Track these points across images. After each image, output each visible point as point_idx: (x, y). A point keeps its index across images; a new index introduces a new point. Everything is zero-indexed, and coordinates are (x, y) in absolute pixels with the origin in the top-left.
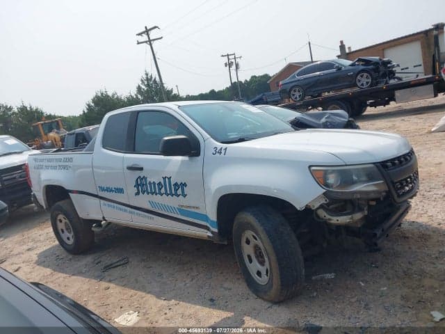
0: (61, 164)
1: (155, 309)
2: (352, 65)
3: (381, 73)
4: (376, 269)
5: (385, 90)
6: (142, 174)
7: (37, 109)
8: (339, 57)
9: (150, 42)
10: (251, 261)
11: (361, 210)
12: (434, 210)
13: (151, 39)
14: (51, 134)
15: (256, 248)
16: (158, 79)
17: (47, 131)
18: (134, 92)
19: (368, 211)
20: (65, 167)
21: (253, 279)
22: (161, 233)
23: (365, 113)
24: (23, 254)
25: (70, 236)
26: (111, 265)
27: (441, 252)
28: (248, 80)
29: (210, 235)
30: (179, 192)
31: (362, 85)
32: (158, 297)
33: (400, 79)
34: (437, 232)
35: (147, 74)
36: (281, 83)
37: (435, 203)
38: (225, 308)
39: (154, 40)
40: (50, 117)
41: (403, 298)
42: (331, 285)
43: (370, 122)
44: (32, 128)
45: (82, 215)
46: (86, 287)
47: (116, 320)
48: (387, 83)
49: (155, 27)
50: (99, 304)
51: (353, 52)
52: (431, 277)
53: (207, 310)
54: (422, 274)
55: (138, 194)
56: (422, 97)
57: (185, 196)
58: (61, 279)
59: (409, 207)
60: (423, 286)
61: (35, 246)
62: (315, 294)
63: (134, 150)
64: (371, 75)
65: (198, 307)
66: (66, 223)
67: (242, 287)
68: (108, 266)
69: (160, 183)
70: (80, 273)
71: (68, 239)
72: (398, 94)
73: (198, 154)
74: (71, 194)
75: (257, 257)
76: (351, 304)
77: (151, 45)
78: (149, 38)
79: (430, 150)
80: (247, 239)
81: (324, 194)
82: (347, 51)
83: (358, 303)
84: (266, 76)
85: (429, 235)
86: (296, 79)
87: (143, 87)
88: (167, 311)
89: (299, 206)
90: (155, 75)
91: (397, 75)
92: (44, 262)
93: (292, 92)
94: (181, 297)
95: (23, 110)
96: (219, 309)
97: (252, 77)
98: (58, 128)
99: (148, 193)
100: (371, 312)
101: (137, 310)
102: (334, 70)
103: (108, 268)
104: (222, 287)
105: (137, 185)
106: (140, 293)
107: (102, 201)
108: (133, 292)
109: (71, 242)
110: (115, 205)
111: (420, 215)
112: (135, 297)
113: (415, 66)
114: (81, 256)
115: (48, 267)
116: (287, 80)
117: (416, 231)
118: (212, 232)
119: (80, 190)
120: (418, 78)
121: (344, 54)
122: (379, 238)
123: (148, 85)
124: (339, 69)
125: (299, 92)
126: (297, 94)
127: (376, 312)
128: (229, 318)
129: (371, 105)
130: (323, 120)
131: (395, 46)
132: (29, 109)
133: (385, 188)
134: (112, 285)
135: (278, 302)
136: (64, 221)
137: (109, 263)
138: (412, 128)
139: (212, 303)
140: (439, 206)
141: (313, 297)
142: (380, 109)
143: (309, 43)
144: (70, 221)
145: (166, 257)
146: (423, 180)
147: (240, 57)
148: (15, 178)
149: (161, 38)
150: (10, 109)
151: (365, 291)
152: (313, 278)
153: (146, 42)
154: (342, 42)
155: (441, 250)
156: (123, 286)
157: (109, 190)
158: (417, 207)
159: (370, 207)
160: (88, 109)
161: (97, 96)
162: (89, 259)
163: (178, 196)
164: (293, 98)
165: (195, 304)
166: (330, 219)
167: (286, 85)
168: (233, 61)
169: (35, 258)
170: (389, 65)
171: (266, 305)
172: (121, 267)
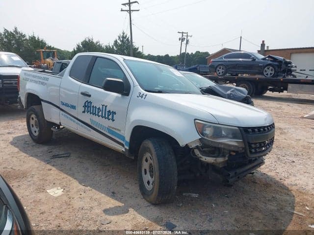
0: (40, 80)
1: (75, 190)
2: (263, 59)
3: (282, 69)
4: (227, 198)
5: (282, 82)
6: (89, 99)
7: (42, 40)
8: (259, 51)
9: (130, 11)
10: (146, 173)
11: (224, 156)
12: (281, 169)
13: (131, 9)
14: (48, 60)
15: (151, 166)
16: (130, 39)
17: (46, 57)
18: (112, 44)
19: (229, 157)
20: (42, 83)
21: (144, 185)
22: (95, 142)
23: (265, 95)
24: (4, 135)
25: (37, 130)
26: (58, 155)
27: (273, 197)
28: (194, 53)
29: (124, 150)
30: (110, 117)
31: (267, 74)
32: (80, 183)
33: (294, 76)
34: (277, 184)
35: (124, 34)
36: (212, 60)
37: (284, 165)
38: (120, 200)
39: (133, 11)
40: (49, 48)
41: (236, 220)
42: (194, 202)
43: (266, 102)
44: (36, 53)
45: (47, 118)
46: (36, 165)
47: (48, 191)
48: (284, 77)
49: (136, 2)
50: (41, 178)
51: (270, 50)
52: (260, 211)
53: (108, 198)
54: (255, 208)
55: (84, 112)
56: (306, 92)
57: (113, 120)
58: (23, 157)
59: (262, 163)
60: (252, 216)
61: (13, 132)
62: (181, 204)
63: (88, 82)
64: (275, 69)
65: (103, 195)
66: (36, 121)
67: (135, 189)
68: (56, 156)
69: (99, 108)
70: (36, 156)
71: (35, 132)
72: (290, 86)
73: (127, 95)
74: (42, 102)
75: (150, 171)
76: (201, 216)
77: (130, 13)
78: (130, 9)
79: (297, 129)
80: (146, 158)
81: (200, 139)
82: (266, 49)
83: (206, 216)
84: (207, 54)
85: (271, 185)
86: (222, 60)
87: (119, 41)
88: (83, 193)
89: (182, 143)
90: (129, 35)
91: (293, 73)
92: (16, 143)
93: (218, 69)
94: (95, 186)
95: (33, 39)
96: (116, 199)
97: (197, 52)
98: (54, 57)
99: (91, 113)
100: (211, 224)
101: (64, 188)
102: (250, 60)
103: (55, 157)
104: (123, 186)
105: (85, 106)
106: (69, 177)
107: (61, 112)
108: (65, 176)
109: (36, 134)
110: (69, 116)
111: (271, 171)
112: (66, 179)
113: (310, 70)
114: (41, 145)
115: (17, 147)
116: (217, 59)
117: (264, 180)
118: (125, 149)
119: (50, 101)
120: (307, 79)
121: (263, 50)
122: (232, 178)
123: (122, 41)
124: (254, 60)
125: (223, 69)
126: (221, 71)
127: (215, 225)
128: (120, 207)
129: (270, 90)
130: (229, 92)
131: (300, 53)
132: (37, 39)
133: (242, 145)
134: (54, 168)
135: (155, 204)
136: (35, 119)
137: (57, 153)
138: (292, 112)
139: (113, 195)
140: (286, 167)
141: (179, 206)
142: (276, 94)
143: (241, 38)
144: (39, 121)
145: (95, 159)
146: (283, 148)
147: (191, 36)
148: (12, 83)
149: (138, 10)
150: (24, 36)
151: (213, 210)
152: (184, 194)
153: (127, 11)
154: (263, 42)
155: (274, 196)
156: (60, 170)
157: (67, 105)
158: (271, 165)
159: (230, 155)
160: (77, 48)
161: (85, 41)
162: (45, 148)
163: (109, 119)
164: (218, 72)
165: (102, 193)
166: (201, 157)
167: (215, 63)
168: (186, 37)
169: (11, 139)
170: (289, 65)
171: (146, 204)
172: (63, 158)
